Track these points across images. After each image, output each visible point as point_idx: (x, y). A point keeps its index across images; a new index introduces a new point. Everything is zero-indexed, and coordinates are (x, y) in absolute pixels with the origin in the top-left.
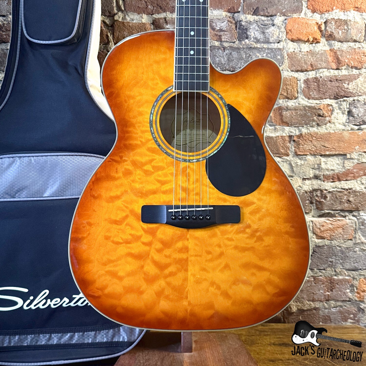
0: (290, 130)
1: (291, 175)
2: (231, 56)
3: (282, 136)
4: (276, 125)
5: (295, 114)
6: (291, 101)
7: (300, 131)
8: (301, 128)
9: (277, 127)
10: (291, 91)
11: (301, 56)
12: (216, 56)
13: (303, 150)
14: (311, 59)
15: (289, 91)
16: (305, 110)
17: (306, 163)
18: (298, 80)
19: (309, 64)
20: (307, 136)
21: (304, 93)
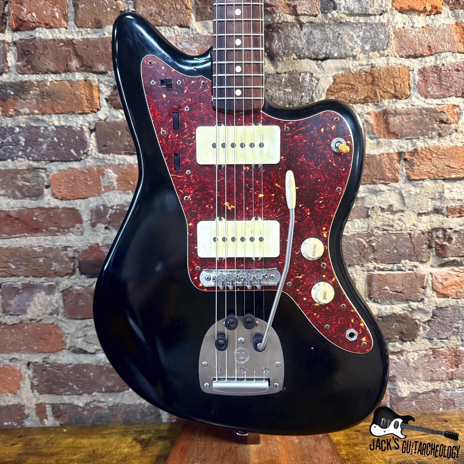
0: (400, 144)
1: (402, 209)
2: (312, 37)
3: (388, 154)
4: (380, 138)
5: (407, 121)
6: (401, 101)
7: (414, 145)
8: (415, 140)
9: (382, 141)
10: (401, 87)
11: (413, 33)
12: (289, 37)
13: (419, 173)
14: (429, 38)
15: (398, 86)
16: (421, 114)
17: (423, 191)
18: (411, 69)
19: (426, 45)
20: (423, 152)
21: (419, 89)
